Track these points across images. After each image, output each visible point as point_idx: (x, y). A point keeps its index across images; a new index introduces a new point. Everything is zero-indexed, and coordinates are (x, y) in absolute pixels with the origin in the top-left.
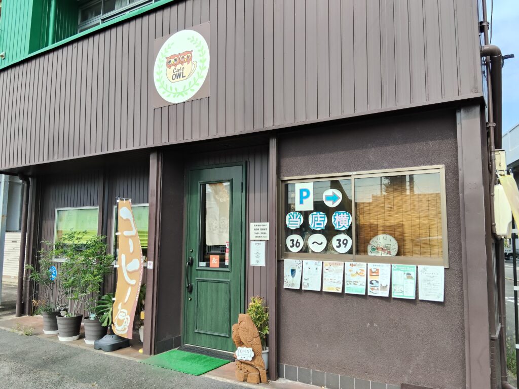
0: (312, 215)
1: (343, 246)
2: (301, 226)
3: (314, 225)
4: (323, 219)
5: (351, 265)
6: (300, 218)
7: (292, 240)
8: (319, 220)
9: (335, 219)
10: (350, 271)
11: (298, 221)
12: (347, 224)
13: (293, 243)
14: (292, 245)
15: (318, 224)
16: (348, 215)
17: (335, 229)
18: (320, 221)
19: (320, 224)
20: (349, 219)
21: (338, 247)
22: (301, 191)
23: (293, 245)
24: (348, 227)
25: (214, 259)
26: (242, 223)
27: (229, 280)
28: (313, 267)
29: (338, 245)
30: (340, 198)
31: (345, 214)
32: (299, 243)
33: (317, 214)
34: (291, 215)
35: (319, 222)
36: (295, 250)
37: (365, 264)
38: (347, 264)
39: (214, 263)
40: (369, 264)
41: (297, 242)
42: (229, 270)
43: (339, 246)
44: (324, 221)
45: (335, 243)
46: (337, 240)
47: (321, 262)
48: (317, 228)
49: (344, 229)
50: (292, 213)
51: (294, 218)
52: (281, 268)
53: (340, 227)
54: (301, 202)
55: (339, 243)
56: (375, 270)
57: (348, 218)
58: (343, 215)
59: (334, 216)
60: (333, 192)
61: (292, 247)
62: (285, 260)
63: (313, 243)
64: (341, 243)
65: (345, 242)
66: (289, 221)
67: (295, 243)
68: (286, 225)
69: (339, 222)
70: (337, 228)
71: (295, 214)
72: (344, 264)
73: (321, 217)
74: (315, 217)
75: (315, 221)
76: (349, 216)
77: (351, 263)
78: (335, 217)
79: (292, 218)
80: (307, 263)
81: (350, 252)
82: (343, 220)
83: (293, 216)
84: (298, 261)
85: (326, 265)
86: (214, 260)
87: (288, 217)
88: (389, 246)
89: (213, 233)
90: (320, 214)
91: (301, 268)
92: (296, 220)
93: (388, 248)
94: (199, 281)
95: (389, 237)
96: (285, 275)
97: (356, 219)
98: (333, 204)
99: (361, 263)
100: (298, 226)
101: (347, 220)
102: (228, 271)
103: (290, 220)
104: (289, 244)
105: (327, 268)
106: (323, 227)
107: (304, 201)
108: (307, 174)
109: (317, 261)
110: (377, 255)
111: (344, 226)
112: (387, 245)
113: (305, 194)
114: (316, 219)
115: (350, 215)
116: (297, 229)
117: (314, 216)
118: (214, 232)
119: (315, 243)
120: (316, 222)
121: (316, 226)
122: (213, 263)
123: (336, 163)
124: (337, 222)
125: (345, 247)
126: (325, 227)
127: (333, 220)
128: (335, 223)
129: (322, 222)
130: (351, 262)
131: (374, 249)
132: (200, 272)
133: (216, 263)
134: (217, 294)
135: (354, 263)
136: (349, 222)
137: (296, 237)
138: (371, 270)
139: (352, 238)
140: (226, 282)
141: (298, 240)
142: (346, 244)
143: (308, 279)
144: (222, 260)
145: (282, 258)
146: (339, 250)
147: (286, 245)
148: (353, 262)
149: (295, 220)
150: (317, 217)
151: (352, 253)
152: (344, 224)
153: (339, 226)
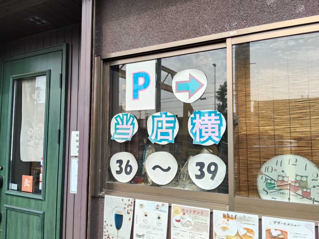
0: (153, 117)
1: (208, 176)
2: (134, 137)
3: (156, 136)
4: (172, 125)
5: (224, 216)
6: (133, 124)
7: (120, 162)
8: (164, 127)
9: (193, 124)
10: (224, 229)
11: (129, 129)
12: (217, 134)
13: (120, 166)
14: (118, 169)
15: (163, 134)
16: (218, 117)
17: (194, 143)
18: (167, 128)
19: (166, 134)
20: (220, 125)
21: (198, 177)
22: (136, 76)
23: (121, 169)
24: (218, 140)
25: (26, 180)
26: (60, 131)
27: (41, 212)
28: (153, 214)
29: (199, 173)
30: (203, 85)
31: (213, 115)
32: (131, 167)
33: (161, 116)
34: (118, 119)
35: (164, 130)
36: (123, 179)
37: (256, 217)
38: (218, 214)
39: (27, 187)
40: (264, 218)
41: (127, 165)
42: (41, 198)
43: (201, 176)
44: (173, 128)
45: (192, 169)
46: (198, 164)
47: (167, 205)
48: (161, 140)
49: (210, 143)
50: (121, 114)
51: (123, 124)
52: (100, 209)
53: (202, 140)
54: (135, 96)
55: (201, 170)
56: (280, 233)
57: (219, 122)
58: (210, 118)
59: (192, 119)
60: (190, 75)
61: (119, 172)
62: (106, 196)
63: (154, 168)
64: (205, 170)
65: (213, 168)
66: (116, 129)
67: (123, 166)
68: (110, 136)
69: (201, 130)
70: (197, 141)
71: (125, 117)
72: (212, 213)
73: (168, 122)
74: (158, 121)
75: (158, 128)
76: (221, 119)
77: (226, 213)
78: (194, 121)
79: (121, 123)
80: (141, 206)
81: (223, 188)
82: (210, 126)
83: (122, 120)
84: (126, 199)
85: (177, 212)
86: (27, 182)
87: (114, 121)
88: (304, 179)
89: (28, 146)
90: (167, 116)
91: (132, 213)
92: (127, 127)
93: (303, 184)
94: (8, 209)
95: (303, 161)
96: (105, 224)
97: (235, 124)
98: (190, 96)
99: (247, 215)
100: (129, 138)
101: (217, 126)
102: (41, 200)
103: (118, 126)
104: (114, 167)
105: (178, 217)
106: (171, 139)
107: (141, 93)
108: (145, 45)
109: (160, 204)
110: (279, 199)
111: (210, 138)
112: (299, 178)
113: (141, 81)
114: (160, 126)
115: (222, 116)
116: (126, 143)
117: (156, 119)
118: (29, 143)
119: (158, 169)
120: (160, 131)
121: (160, 137)
122: (25, 186)
123: (197, 18)
124: (196, 129)
125: (212, 178)
126: (176, 139)
127: (190, 127)
128: (194, 131)
129: (170, 131)
130: (225, 210)
131: (270, 186)
132: (9, 197)
133: (29, 186)
134: (28, 230)
135: (231, 213)
136: (219, 130)
137: (126, 157)
138: (268, 231)
139: (226, 163)
140: (38, 215)
141: (128, 161)
142: (214, 173)
143: (143, 235)
144: (36, 182)
145: (101, 191)
146: (201, 184)
147: (109, 170)
148: (230, 210)
149: (125, 126)
150: (161, 121)
151: (226, 191)
152: (210, 134)
153: (201, 137)
